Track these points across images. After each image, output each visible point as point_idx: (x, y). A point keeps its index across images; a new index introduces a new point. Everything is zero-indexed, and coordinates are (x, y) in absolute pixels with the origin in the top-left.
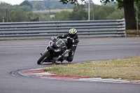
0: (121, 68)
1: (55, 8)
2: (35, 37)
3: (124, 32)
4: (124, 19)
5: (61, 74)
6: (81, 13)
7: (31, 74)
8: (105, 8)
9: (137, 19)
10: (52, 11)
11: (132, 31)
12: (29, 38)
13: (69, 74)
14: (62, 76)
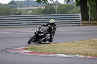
0: (78, 47)
1: (32, 6)
2: (19, 26)
3: (80, 22)
4: (80, 14)
5: (36, 51)
6: (50, 9)
7: (16, 51)
8: (67, 6)
10: (30, 8)
11: (86, 22)
13: (43, 51)
14: (37, 53)
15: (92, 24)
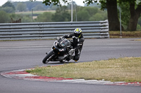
0: (104, 70)
1: (37, 10)
2: (18, 39)
3: (107, 33)
4: (107, 21)
5: (43, 75)
6: (64, 14)
7: (14, 75)
8: (88, 10)
9: (120, 21)
10: (34, 12)
11: (115, 33)
12: (12, 39)
13: (52, 75)
14: (45, 77)
15: (124, 36)
